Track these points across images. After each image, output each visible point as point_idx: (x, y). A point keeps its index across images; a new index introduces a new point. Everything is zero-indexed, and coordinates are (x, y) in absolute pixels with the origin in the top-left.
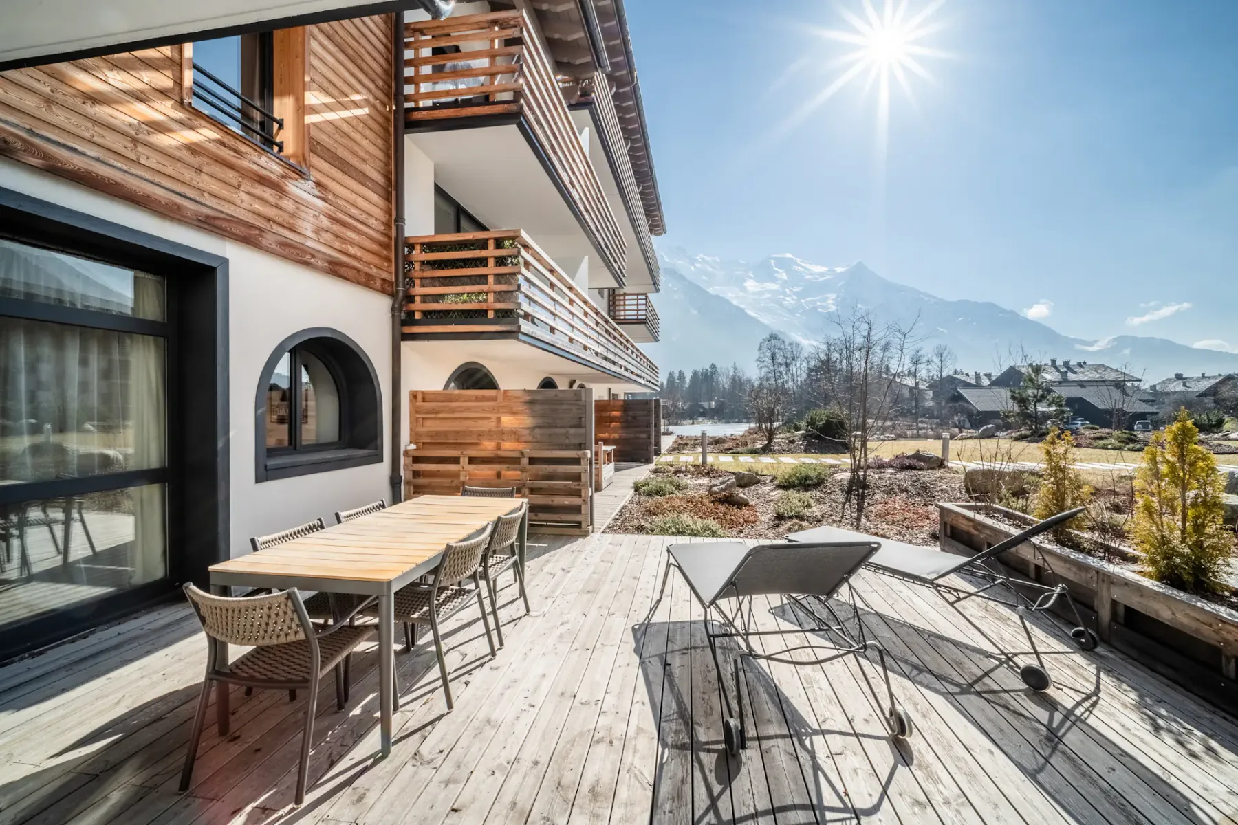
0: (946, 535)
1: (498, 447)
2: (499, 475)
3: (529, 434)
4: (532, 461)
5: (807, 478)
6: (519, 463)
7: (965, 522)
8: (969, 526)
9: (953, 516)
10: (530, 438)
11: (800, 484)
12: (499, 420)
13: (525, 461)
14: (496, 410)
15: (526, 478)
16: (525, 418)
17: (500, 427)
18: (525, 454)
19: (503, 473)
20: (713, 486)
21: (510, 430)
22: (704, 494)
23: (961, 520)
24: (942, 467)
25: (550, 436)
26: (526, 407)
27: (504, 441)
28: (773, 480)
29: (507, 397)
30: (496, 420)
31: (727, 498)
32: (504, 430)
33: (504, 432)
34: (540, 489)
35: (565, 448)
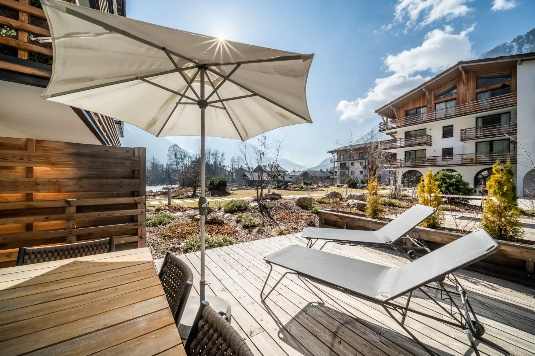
0: (322, 224)
1: (29, 197)
2: (29, 227)
3: (75, 185)
4: (80, 209)
5: (240, 206)
6: (64, 212)
7: (335, 217)
8: (337, 218)
9: (327, 215)
10: (76, 188)
11: (238, 210)
12: (29, 171)
13: (73, 210)
14: (26, 160)
15: (71, 227)
16: (69, 169)
17: (32, 177)
18: (72, 203)
19: (34, 224)
20: (195, 215)
21: (47, 180)
22: (190, 221)
23: (332, 216)
24: (281, 198)
25: (101, 185)
26: (70, 159)
27: (38, 191)
28: (219, 209)
29: (41, 148)
30: (25, 171)
31: (212, 220)
32: (38, 180)
33: (38, 183)
34: (90, 234)
35: (118, 196)
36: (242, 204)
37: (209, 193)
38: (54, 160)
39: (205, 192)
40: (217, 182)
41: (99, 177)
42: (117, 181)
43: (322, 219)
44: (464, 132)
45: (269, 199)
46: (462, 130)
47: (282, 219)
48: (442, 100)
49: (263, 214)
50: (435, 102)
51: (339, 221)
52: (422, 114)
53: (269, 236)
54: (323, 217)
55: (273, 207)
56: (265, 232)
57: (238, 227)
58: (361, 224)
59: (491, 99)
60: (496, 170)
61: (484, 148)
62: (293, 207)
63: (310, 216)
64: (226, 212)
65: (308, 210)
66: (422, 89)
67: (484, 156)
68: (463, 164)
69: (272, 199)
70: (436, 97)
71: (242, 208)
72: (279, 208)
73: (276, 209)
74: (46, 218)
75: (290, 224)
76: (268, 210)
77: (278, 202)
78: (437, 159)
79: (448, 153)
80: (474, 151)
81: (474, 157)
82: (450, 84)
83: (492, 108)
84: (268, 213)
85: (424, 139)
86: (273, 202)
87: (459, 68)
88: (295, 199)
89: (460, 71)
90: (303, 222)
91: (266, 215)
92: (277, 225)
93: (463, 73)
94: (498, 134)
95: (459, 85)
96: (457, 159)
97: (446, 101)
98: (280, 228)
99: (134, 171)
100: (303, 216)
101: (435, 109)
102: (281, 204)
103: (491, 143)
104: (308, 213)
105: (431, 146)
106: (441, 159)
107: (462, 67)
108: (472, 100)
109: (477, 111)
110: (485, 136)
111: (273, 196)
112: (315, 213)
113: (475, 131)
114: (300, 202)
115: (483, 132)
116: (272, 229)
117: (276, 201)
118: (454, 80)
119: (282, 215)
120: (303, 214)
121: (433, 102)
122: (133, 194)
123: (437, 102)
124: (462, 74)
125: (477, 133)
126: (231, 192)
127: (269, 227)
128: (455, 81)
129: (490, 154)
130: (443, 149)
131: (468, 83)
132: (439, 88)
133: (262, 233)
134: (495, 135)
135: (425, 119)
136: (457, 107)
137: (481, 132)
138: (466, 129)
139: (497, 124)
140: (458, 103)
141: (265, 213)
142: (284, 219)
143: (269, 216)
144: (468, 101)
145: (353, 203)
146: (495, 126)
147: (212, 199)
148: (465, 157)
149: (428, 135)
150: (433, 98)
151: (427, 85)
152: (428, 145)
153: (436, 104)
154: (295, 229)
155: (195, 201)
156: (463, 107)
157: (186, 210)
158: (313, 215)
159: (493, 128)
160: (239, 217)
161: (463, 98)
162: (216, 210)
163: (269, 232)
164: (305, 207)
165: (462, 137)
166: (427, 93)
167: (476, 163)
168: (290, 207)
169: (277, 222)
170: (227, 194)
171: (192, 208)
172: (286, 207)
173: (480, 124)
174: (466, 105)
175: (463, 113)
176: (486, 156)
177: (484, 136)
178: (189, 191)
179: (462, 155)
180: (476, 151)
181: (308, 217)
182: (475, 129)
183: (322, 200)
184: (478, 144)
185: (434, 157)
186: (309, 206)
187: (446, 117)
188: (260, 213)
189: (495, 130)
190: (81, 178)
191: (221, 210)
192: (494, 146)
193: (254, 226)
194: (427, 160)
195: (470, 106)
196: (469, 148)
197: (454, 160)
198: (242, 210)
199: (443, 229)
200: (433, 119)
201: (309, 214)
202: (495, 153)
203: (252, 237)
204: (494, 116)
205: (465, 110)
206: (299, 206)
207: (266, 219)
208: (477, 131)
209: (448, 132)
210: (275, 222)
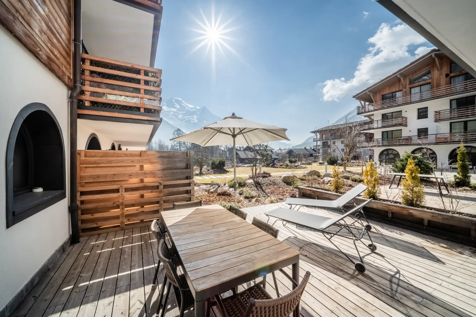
0: (301, 196)
1: (142, 181)
2: (142, 196)
3: (162, 174)
4: (165, 187)
5: (240, 183)
6: (158, 188)
8: (311, 192)
9: (304, 190)
11: (239, 185)
12: (142, 167)
13: (161, 187)
14: (141, 161)
15: (162, 196)
16: (157, 165)
17: (143, 170)
18: (161, 183)
19: (145, 194)
20: (210, 189)
21: (149, 172)
22: (206, 193)
23: (308, 191)
24: (270, 176)
25: (173, 173)
26: (159, 160)
27: (146, 177)
28: (225, 185)
29: (146, 155)
30: (140, 167)
31: (223, 193)
32: (146, 172)
33: (146, 173)
34: (168, 200)
35: (180, 179)
36: (242, 181)
37: (212, 171)
38: (152, 161)
39: (208, 170)
40: (217, 162)
41: (171, 169)
42: (180, 171)
43: (301, 192)
44: (437, 113)
45: (261, 177)
46: (436, 112)
47: (272, 193)
48: (417, 84)
49: (257, 189)
50: (410, 86)
51: (313, 194)
52: (398, 98)
53: (264, 204)
54: (301, 191)
55: (264, 183)
56: (260, 201)
57: (241, 198)
58: (327, 196)
59: (465, 83)
61: (459, 128)
62: (279, 183)
63: (293, 190)
64: (231, 187)
65: (291, 186)
66: (397, 75)
67: (458, 135)
68: (437, 143)
69: (264, 177)
70: (411, 83)
71: (242, 184)
72: (269, 184)
73: (267, 185)
74: (152, 191)
75: (278, 196)
76: (261, 185)
77: (268, 179)
78: (412, 139)
79: (423, 132)
80: (449, 131)
81: (449, 136)
82: (424, 70)
83: (466, 90)
84: (261, 187)
85: (399, 120)
86: (264, 179)
87: (432, 55)
88: (281, 176)
89: (433, 58)
90: (287, 195)
91: (260, 189)
92: (268, 196)
93: (436, 59)
94: (471, 115)
95: (433, 70)
96: (431, 138)
97: (420, 86)
98: (271, 198)
99: (187, 165)
100: (287, 190)
101: (410, 93)
102: (270, 181)
103: (466, 123)
104: (291, 188)
105: (407, 126)
106: (416, 138)
107: (435, 54)
108: (446, 84)
109: (450, 94)
110: (459, 117)
111: (264, 175)
112: (296, 188)
113: (449, 112)
114: (285, 180)
115: (458, 113)
116: (265, 199)
117: (267, 178)
118: (428, 65)
119: (272, 189)
120: (287, 189)
121: (408, 87)
122: (187, 178)
123: (412, 87)
124: (435, 61)
125: (451, 114)
126: (228, 170)
127: (263, 198)
128: (429, 67)
129: (465, 133)
130: (418, 129)
131: (441, 69)
132: (414, 73)
133: (259, 202)
134: (469, 116)
135: (400, 102)
136: (432, 90)
137: (454, 114)
138: (440, 111)
139: (470, 106)
140: (432, 87)
141: (259, 188)
142: (273, 192)
143: (262, 190)
144: (441, 84)
145: (328, 180)
146: (469, 107)
147: (215, 176)
148: (439, 136)
149: (403, 117)
150: (408, 83)
151: (402, 72)
152: (403, 126)
153: (411, 88)
154: (281, 199)
155: (203, 178)
156: (437, 91)
157: (200, 185)
158: (295, 189)
159: (467, 110)
160: (241, 191)
161: (437, 82)
162: (223, 185)
163: (263, 201)
164: (289, 184)
165: (436, 118)
166: (402, 79)
167: (450, 142)
168: (278, 183)
169: (269, 195)
170: (225, 172)
171: (204, 184)
172: (274, 183)
173: (454, 106)
174: (440, 88)
175: (437, 97)
176: (460, 135)
177: (458, 117)
178: (196, 169)
179: (436, 134)
180: (451, 131)
181: (291, 191)
182: (449, 110)
183: (304, 178)
184: (452, 124)
185: (409, 137)
186: (292, 183)
187: (421, 101)
188: (255, 188)
189: (469, 112)
190: (164, 170)
191: (226, 185)
192: (468, 126)
193: (252, 197)
194: (403, 139)
195: (444, 90)
196: (444, 127)
197: (429, 139)
198: (242, 185)
200: (408, 103)
201: (292, 189)
202: (468, 133)
203: (253, 204)
204: (468, 98)
205: (438, 93)
206: (285, 183)
207: (261, 192)
208: (451, 112)
209: (423, 114)
210: (267, 195)
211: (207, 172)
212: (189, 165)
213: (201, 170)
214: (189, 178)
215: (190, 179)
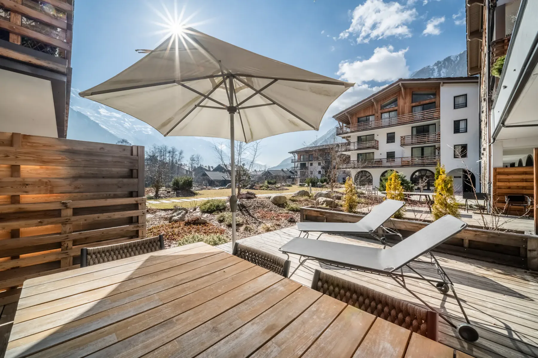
0: (304, 219)
1: (15, 200)
2: (15, 234)
3: (70, 185)
4: (77, 211)
5: (218, 206)
6: (59, 215)
7: (315, 213)
8: (318, 214)
9: (308, 211)
10: (70, 189)
12: (15, 170)
13: (70, 212)
14: (12, 157)
15: (68, 231)
16: (61, 167)
17: (19, 176)
18: (68, 205)
19: (22, 230)
20: (173, 217)
21: (37, 180)
22: (167, 222)
23: (313, 212)
24: (255, 197)
25: (98, 185)
26: (63, 157)
27: (27, 192)
28: (195, 209)
29: (28, 144)
30: (10, 170)
31: (195, 221)
32: (26, 180)
33: (27, 183)
34: (86, 238)
35: (115, 196)
36: (221, 204)
37: (174, 193)
38: (46, 158)
39: (169, 192)
40: (181, 181)
41: (94, 177)
42: (115, 181)
43: (303, 215)
44: (403, 138)
45: (245, 199)
46: (402, 137)
47: (263, 217)
48: (387, 110)
49: (243, 213)
50: (381, 111)
51: (320, 217)
52: (371, 121)
53: (257, 233)
54: (304, 213)
55: (251, 206)
56: (251, 229)
57: (222, 227)
58: (340, 218)
59: (422, 112)
60: (442, 172)
61: (418, 153)
62: (269, 206)
63: (288, 213)
64: (204, 212)
65: (284, 208)
66: (371, 100)
67: (417, 159)
68: (402, 166)
69: (248, 198)
70: (382, 107)
71: (221, 208)
72: (257, 206)
73: (254, 208)
74: (40, 222)
75: (272, 221)
76: (247, 209)
77: (254, 201)
78: (383, 161)
79: (391, 156)
80: (410, 156)
81: (410, 160)
82: (393, 97)
83: (423, 119)
84: (247, 211)
85: (373, 143)
86: (249, 201)
87: (399, 84)
88: (270, 197)
89: (400, 86)
90: (283, 219)
91: (246, 214)
92: (260, 223)
93: (402, 89)
94: (427, 142)
95: (399, 99)
96: (398, 162)
97: (389, 112)
98: (266, 225)
99: (131, 170)
100: (281, 213)
101: (381, 118)
102: (258, 202)
103: (422, 148)
104: (285, 210)
105: (378, 149)
106: (386, 161)
107: (402, 83)
108: (409, 113)
109: (412, 121)
110: (419, 143)
111: (248, 195)
112: (291, 210)
113: (411, 138)
114: (276, 201)
115: (417, 139)
116: (258, 226)
117: (253, 200)
118: (395, 94)
119: (262, 213)
120: (280, 211)
121: (379, 111)
122: (131, 195)
123: (382, 112)
124: (401, 90)
125: (412, 140)
126: (197, 192)
127: (254, 225)
128: (396, 95)
129: (422, 157)
130: (387, 153)
131: (405, 98)
132: (384, 100)
133: (249, 230)
134: (426, 142)
135: (373, 126)
136: (398, 117)
137: (415, 139)
138: (405, 136)
139: (427, 134)
140: (398, 114)
141: (244, 212)
142: (265, 216)
143: (249, 214)
144: (405, 112)
145: (322, 201)
146: (426, 134)
147: (179, 199)
148: (404, 159)
149: (376, 140)
150: (379, 108)
151: (375, 96)
152: (375, 149)
153: (382, 113)
154: (279, 225)
155: (160, 202)
156: (403, 118)
157: (155, 212)
158: (290, 212)
159: (424, 137)
160: (222, 216)
161: (402, 110)
162: (191, 211)
163: (256, 230)
164: (281, 206)
165: (402, 143)
166: (375, 103)
167: (412, 165)
168: (267, 205)
169: (259, 220)
170: (193, 194)
171: (162, 210)
172: (262, 205)
173: (415, 133)
174: (405, 116)
175: (402, 123)
176: (419, 159)
177: (417, 143)
178: (150, 191)
179: (402, 158)
180: (412, 156)
181: (287, 215)
182: (411, 136)
183: (295, 198)
184: (413, 149)
185: (381, 159)
186: (285, 204)
187: (389, 126)
188: (239, 212)
189: (425, 138)
190: (76, 178)
191: (198, 210)
192: (425, 150)
193: (239, 225)
194: (375, 162)
195: (407, 117)
196: (406, 152)
197: (395, 162)
198: (221, 209)
199: (404, 218)
200: (380, 127)
201: (286, 212)
202: (425, 157)
203: (242, 235)
204: (425, 127)
205: (403, 120)
206: (276, 204)
207: (247, 217)
208: (412, 138)
209: (391, 138)
210: (257, 220)
211: (167, 195)
212: (135, 171)
213: (157, 192)
214: (134, 194)
215: (137, 196)
